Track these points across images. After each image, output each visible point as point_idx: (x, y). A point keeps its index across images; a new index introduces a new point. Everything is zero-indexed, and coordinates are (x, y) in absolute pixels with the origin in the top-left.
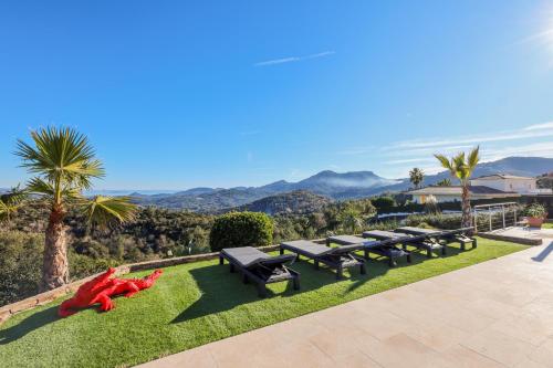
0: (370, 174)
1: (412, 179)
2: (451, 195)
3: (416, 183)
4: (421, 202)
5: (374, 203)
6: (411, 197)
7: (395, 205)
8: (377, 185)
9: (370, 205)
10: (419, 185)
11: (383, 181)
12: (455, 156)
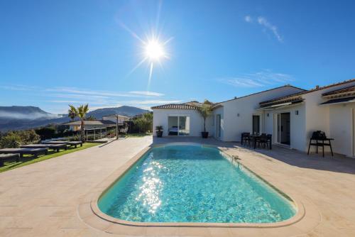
0: (37, 109)
1: (70, 115)
2: (93, 125)
3: (73, 118)
4: (75, 130)
5: (38, 132)
6: (68, 127)
7: (56, 132)
8: (43, 118)
9: (35, 134)
10: (74, 119)
11: (49, 115)
12: (79, 107)
